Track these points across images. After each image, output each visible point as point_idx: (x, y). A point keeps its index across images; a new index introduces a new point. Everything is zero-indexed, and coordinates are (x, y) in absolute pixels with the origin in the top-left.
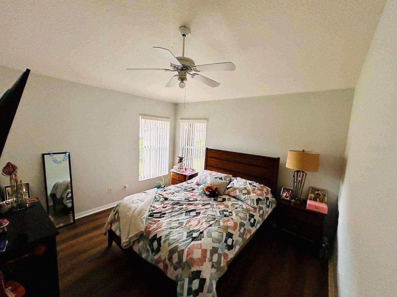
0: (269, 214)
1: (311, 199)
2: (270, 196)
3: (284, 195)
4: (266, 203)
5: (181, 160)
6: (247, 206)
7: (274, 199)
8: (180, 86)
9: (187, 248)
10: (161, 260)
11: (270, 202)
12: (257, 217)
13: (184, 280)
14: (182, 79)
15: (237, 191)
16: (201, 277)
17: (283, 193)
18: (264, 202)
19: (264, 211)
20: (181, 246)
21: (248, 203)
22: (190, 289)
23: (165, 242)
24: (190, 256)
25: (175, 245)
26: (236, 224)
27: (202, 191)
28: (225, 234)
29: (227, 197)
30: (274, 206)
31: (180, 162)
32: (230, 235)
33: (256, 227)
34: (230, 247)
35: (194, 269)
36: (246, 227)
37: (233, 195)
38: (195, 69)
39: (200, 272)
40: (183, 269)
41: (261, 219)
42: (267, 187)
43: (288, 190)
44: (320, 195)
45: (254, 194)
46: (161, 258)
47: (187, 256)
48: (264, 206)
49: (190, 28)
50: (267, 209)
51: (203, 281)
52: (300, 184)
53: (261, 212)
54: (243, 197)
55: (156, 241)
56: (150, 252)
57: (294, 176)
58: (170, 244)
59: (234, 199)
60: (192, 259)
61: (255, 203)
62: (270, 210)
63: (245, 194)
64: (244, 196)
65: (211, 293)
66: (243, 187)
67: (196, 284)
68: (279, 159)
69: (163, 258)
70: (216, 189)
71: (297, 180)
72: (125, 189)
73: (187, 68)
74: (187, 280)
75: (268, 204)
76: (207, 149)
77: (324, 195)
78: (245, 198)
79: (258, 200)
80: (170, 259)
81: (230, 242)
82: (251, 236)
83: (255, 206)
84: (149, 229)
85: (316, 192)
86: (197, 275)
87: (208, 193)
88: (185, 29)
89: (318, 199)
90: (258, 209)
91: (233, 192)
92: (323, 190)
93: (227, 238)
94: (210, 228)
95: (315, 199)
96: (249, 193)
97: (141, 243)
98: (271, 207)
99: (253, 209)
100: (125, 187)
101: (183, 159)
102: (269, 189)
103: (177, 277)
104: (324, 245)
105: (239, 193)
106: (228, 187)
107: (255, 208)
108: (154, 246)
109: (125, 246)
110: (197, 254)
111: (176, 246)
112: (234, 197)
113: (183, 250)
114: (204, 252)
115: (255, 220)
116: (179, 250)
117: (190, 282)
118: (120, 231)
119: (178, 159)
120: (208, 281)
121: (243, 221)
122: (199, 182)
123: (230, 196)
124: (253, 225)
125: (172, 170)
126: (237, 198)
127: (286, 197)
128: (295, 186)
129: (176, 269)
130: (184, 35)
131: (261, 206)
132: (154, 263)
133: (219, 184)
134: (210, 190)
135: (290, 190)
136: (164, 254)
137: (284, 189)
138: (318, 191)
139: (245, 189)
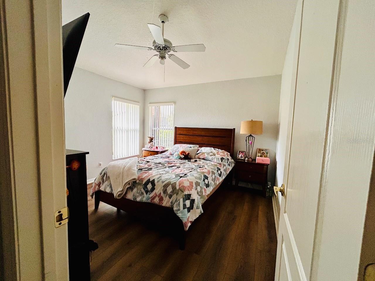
0: (230, 171)
1: (258, 156)
2: (230, 158)
3: (240, 156)
4: (228, 162)
5: (151, 140)
6: (214, 163)
7: (233, 160)
8: (161, 63)
9: (178, 181)
10: (157, 195)
11: (230, 162)
12: (222, 170)
13: (179, 200)
14: (163, 57)
15: (206, 154)
16: (191, 199)
17: (239, 155)
18: (226, 161)
19: (226, 168)
20: (173, 181)
21: (215, 161)
22: (185, 206)
23: (158, 182)
24: (181, 185)
25: (167, 181)
26: (209, 171)
27: (177, 156)
28: (203, 175)
29: (198, 160)
30: (233, 165)
31: (151, 142)
32: (206, 177)
33: (222, 178)
34: (207, 186)
35: (186, 192)
36: (215, 175)
37: (202, 158)
38: (173, 49)
39: (190, 195)
40: (177, 194)
41: (225, 173)
42: (227, 152)
43: (242, 152)
44: (264, 153)
45: (219, 155)
46: (156, 194)
47: (179, 185)
48: (226, 164)
49: (168, 16)
50: (229, 167)
51: (193, 201)
52: (251, 145)
53: (225, 167)
54: (210, 158)
55: (150, 183)
56: (145, 194)
57: (246, 141)
58: (163, 182)
59: (204, 160)
60: (183, 186)
61: (220, 161)
62: (230, 168)
63: (211, 155)
64: (212, 157)
65: (199, 209)
66: (210, 151)
67: (188, 203)
68: (234, 129)
69: (158, 194)
70: (189, 153)
71: (248, 143)
72: (100, 166)
73: (166, 48)
74: (181, 200)
75: (229, 163)
76: (176, 128)
77: (267, 153)
78: (212, 158)
79: (222, 159)
80: (165, 191)
81: (206, 181)
82: (219, 183)
83: (220, 162)
84: (141, 178)
85: (262, 152)
86: (188, 197)
87: (183, 156)
88: (164, 17)
89: (263, 156)
90: (222, 165)
91: (202, 156)
92: (266, 150)
93: (205, 178)
94: (191, 172)
95: (261, 156)
96: (214, 155)
97: (135, 190)
98: (231, 166)
99: (219, 165)
100: (100, 165)
101: (154, 139)
102: (229, 154)
103: (172, 203)
104: (269, 187)
105: (207, 155)
106: (197, 153)
107: (220, 164)
108: (148, 188)
109: (119, 195)
110: (186, 184)
111: (169, 182)
112: (203, 159)
113: (175, 183)
114: (191, 183)
115: (221, 172)
116: (172, 183)
117: (184, 201)
118: (111, 187)
119: (148, 140)
120: (196, 201)
121: (213, 170)
122: (172, 153)
123: (199, 158)
124: (220, 175)
125: (143, 149)
126: (206, 159)
127: (241, 157)
128: (247, 148)
129: (170, 196)
130: (163, 22)
131: (224, 163)
132: (149, 201)
133: (190, 151)
134: (184, 154)
135: (244, 152)
136: (158, 190)
137: (239, 152)
138: (263, 151)
139: (212, 152)
